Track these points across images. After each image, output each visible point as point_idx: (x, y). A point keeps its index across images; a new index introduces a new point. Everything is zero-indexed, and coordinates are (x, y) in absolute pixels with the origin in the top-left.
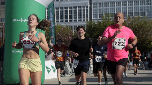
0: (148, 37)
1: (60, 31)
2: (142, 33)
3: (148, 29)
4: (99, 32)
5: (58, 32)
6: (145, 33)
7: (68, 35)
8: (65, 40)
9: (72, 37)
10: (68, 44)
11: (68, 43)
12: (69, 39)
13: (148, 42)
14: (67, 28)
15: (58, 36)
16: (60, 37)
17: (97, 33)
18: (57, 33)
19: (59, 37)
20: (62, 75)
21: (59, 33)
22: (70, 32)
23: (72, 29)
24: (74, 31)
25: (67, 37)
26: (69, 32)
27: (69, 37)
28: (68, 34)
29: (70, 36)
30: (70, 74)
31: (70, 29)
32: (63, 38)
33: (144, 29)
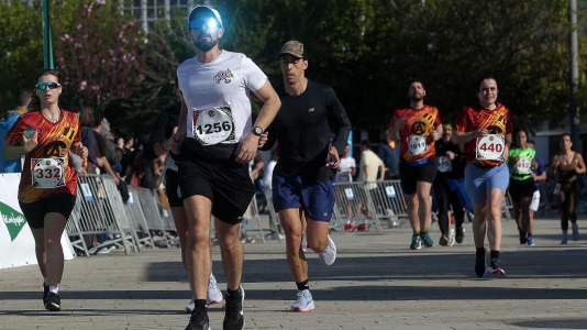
0: (524, 51)
1: (75, 20)
2: (495, 29)
3: (526, 10)
4: (274, 25)
5: (67, 27)
6: (507, 30)
7: (116, 42)
8: (100, 71)
9: (140, 52)
10: (115, 88)
11: (119, 82)
12: (123, 63)
13: (527, 77)
14: (114, 9)
15: (68, 47)
16: (78, 51)
17: (266, 32)
18: (63, 34)
19: (70, 54)
20: (84, 248)
21: (73, 36)
22: (129, 27)
23: (138, 14)
24: (151, 25)
25: (112, 52)
26: (125, 27)
27: (120, 55)
28: (115, 39)
29: (128, 48)
30: (125, 238)
31: (125, 12)
32: (92, 57)
33: (503, 12)
